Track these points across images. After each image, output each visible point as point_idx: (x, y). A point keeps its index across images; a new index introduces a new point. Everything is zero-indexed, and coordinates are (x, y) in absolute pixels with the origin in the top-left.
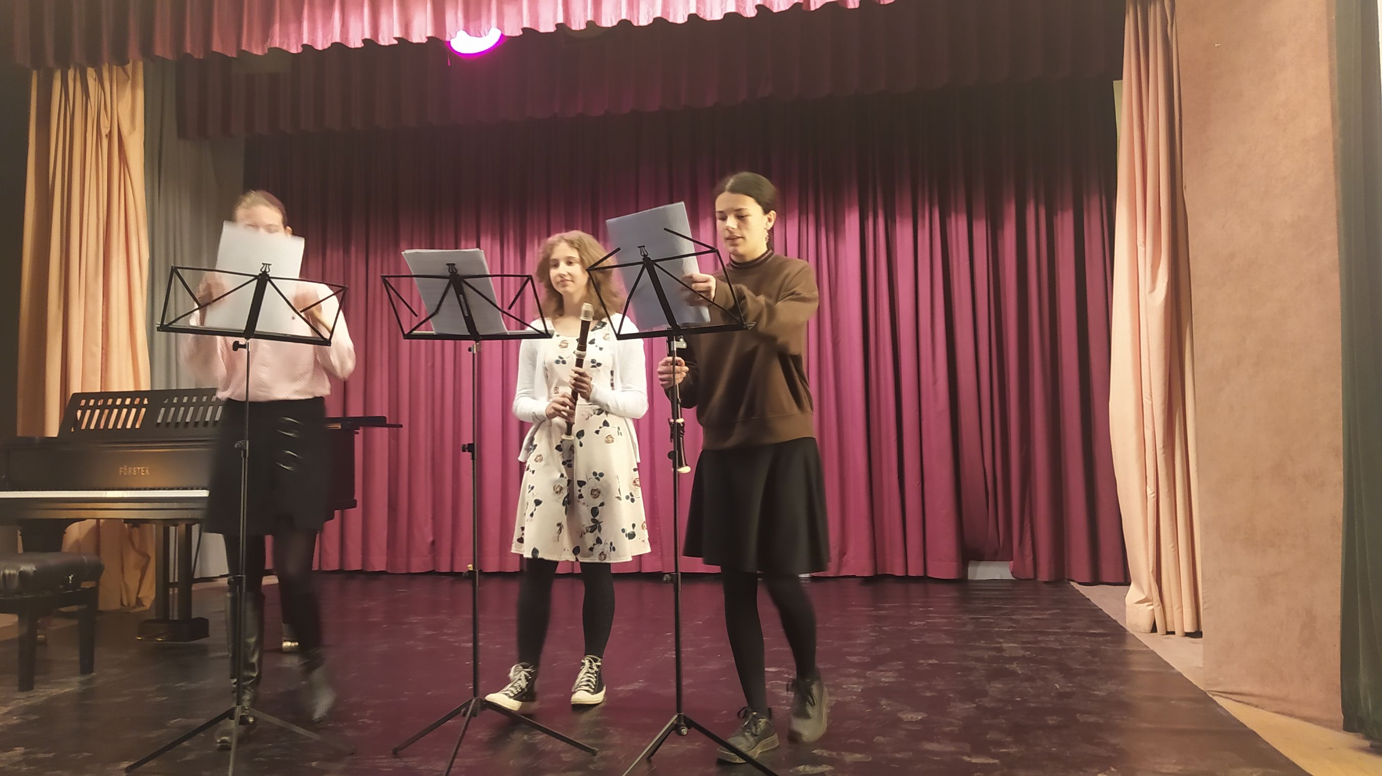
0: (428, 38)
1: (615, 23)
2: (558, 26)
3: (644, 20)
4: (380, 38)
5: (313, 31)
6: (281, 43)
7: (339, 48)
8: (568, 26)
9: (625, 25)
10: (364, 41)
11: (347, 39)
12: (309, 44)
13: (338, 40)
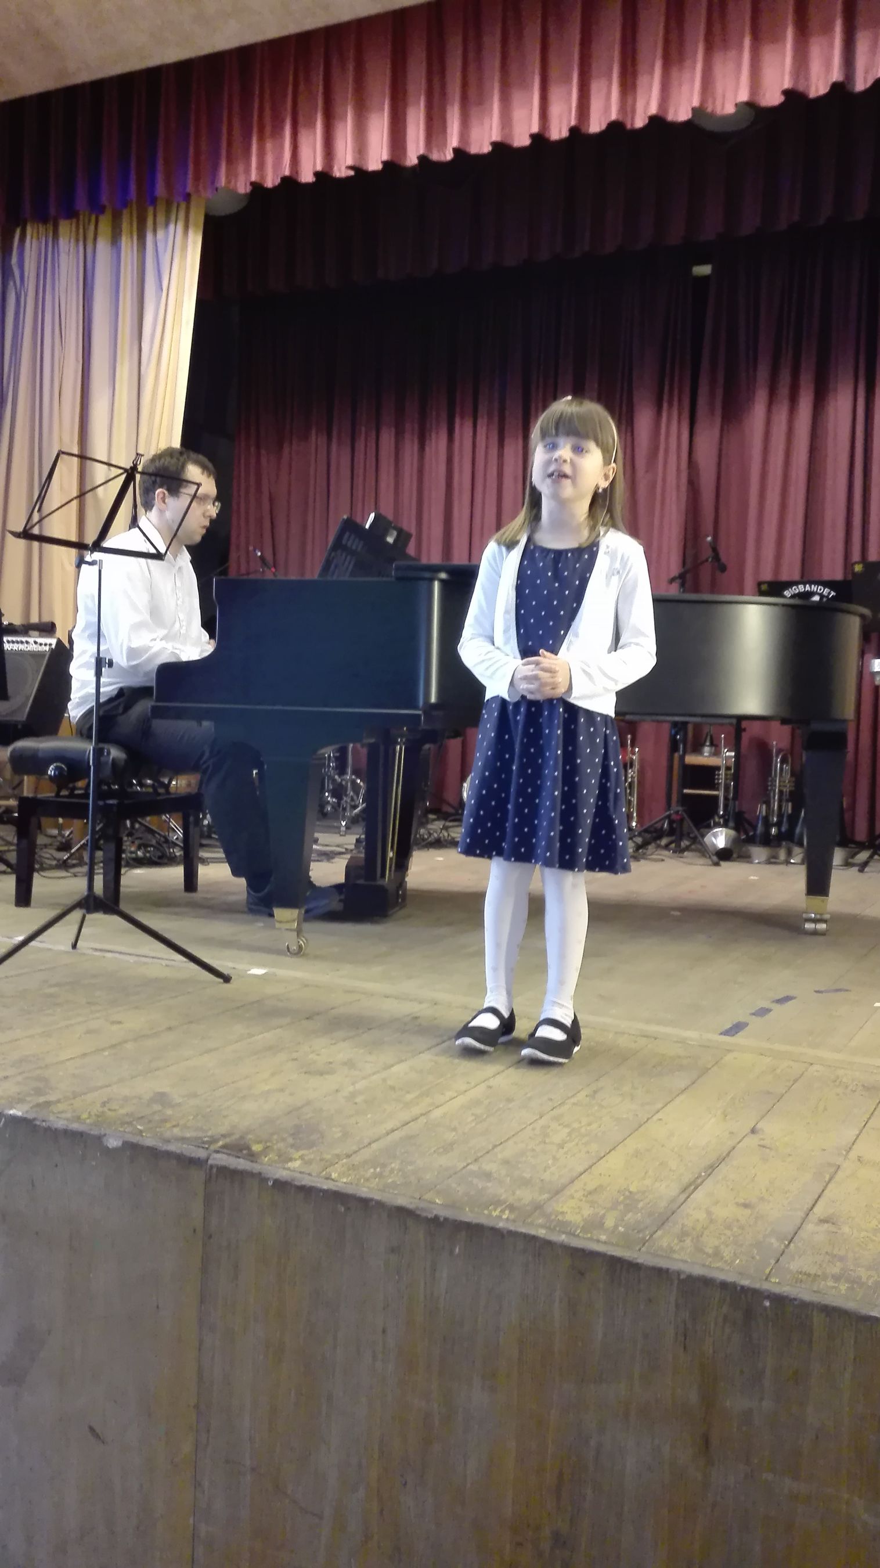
0: (386, 164)
1: (604, 127)
2: (533, 137)
3: (640, 122)
4: (335, 168)
5: (261, 166)
6: (229, 181)
7: (289, 183)
8: (547, 135)
9: (615, 128)
10: (317, 174)
11: (297, 173)
12: (258, 180)
13: (287, 173)
